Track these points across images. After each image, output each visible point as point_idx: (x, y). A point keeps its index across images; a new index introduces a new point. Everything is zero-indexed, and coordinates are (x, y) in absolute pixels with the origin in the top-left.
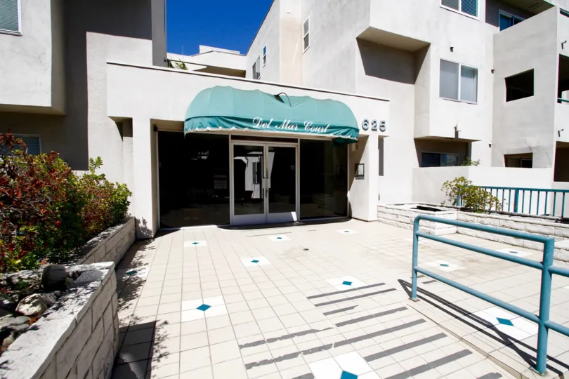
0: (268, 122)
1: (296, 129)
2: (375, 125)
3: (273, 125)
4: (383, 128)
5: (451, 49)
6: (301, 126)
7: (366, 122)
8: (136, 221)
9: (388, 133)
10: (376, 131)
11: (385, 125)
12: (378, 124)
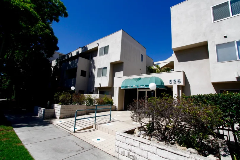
2: (175, 81)
3: (132, 86)
4: (179, 82)
5: (225, 37)
6: (138, 86)
7: (171, 81)
8: (115, 107)
9: (182, 83)
10: (176, 83)
11: (181, 81)
12: (177, 81)
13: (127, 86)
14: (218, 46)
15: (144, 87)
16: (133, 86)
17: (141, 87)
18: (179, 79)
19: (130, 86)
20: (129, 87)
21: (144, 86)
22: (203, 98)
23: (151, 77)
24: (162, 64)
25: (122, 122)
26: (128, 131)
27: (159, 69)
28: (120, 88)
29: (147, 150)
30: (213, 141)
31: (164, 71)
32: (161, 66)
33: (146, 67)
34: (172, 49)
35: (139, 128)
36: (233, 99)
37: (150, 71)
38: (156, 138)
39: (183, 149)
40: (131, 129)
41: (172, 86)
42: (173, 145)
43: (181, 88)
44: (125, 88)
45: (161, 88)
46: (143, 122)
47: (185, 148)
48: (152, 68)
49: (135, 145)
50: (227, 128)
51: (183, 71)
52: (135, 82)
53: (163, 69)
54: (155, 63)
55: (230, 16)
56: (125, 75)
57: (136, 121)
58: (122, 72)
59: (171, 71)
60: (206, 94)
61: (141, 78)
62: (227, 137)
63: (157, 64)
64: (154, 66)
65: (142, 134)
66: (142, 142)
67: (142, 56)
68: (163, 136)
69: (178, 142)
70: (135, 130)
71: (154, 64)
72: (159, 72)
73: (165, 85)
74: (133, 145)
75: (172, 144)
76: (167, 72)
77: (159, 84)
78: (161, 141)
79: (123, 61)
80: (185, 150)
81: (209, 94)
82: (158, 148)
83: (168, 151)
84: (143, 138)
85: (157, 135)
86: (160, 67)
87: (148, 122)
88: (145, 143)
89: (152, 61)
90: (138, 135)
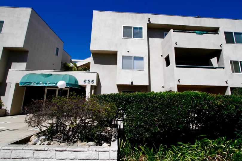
0: (35, 83)
1: (44, 84)
2: (89, 81)
3: (37, 83)
4: (93, 82)
5: (128, 52)
6: (46, 84)
7: (85, 81)
8: (6, 110)
9: (95, 84)
10: (90, 83)
11: (94, 81)
12: (91, 81)
13: (30, 83)
14: (124, 57)
15: (55, 85)
16: (39, 83)
17: (51, 84)
18: (93, 79)
19: (34, 83)
20: (32, 84)
21: (54, 83)
22: (106, 97)
23: (64, 74)
24: (80, 63)
25: (14, 130)
26: (18, 140)
27: (76, 68)
28: (17, 84)
29: (43, 157)
30: (110, 131)
31: (81, 70)
32: (78, 64)
33: (61, 63)
34: (90, 51)
35: (38, 134)
36: (124, 97)
37: (66, 68)
38: (58, 140)
39: (83, 145)
40: (24, 138)
41: (86, 86)
42: (74, 144)
43: (94, 88)
44: (26, 85)
45: (75, 87)
46: (43, 126)
47: (85, 143)
48: (68, 65)
49: (27, 156)
50: (120, 119)
51: (97, 73)
52: (43, 78)
53: (80, 68)
54: (73, 60)
55: (132, 37)
56: (28, 68)
57: (33, 126)
58: (25, 64)
59: (88, 71)
60: (109, 93)
61: (52, 74)
62: (119, 126)
63: (74, 62)
64: (71, 63)
65: (40, 140)
66: (37, 150)
67: (58, 49)
68: (65, 137)
69: (80, 140)
70: (32, 137)
71: (71, 62)
72: (76, 71)
73: (79, 84)
74: (24, 157)
75: (74, 142)
76: (84, 72)
77: (73, 83)
78: (63, 142)
79: (28, 50)
80: (85, 145)
81: (111, 94)
82: (57, 151)
83: (68, 151)
84: (40, 144)
85: (60, 137)
86: (78, 66)
87: (49, 125)
88: (42, 149)
89: (69, 57)
90: (34, 143)
